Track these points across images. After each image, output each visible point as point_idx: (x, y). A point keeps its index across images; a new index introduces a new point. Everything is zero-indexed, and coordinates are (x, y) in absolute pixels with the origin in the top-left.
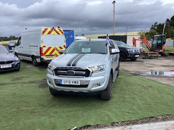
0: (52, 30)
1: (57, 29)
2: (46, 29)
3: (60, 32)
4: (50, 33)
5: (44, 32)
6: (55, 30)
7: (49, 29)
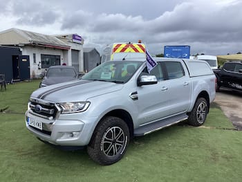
0: (127, 46)
1: (135, 45)
2: (119, 45)
3: (139, 49)
4: (123, 50)
5: (115, 49)
6: (132, 46)
7: (123, 45)
